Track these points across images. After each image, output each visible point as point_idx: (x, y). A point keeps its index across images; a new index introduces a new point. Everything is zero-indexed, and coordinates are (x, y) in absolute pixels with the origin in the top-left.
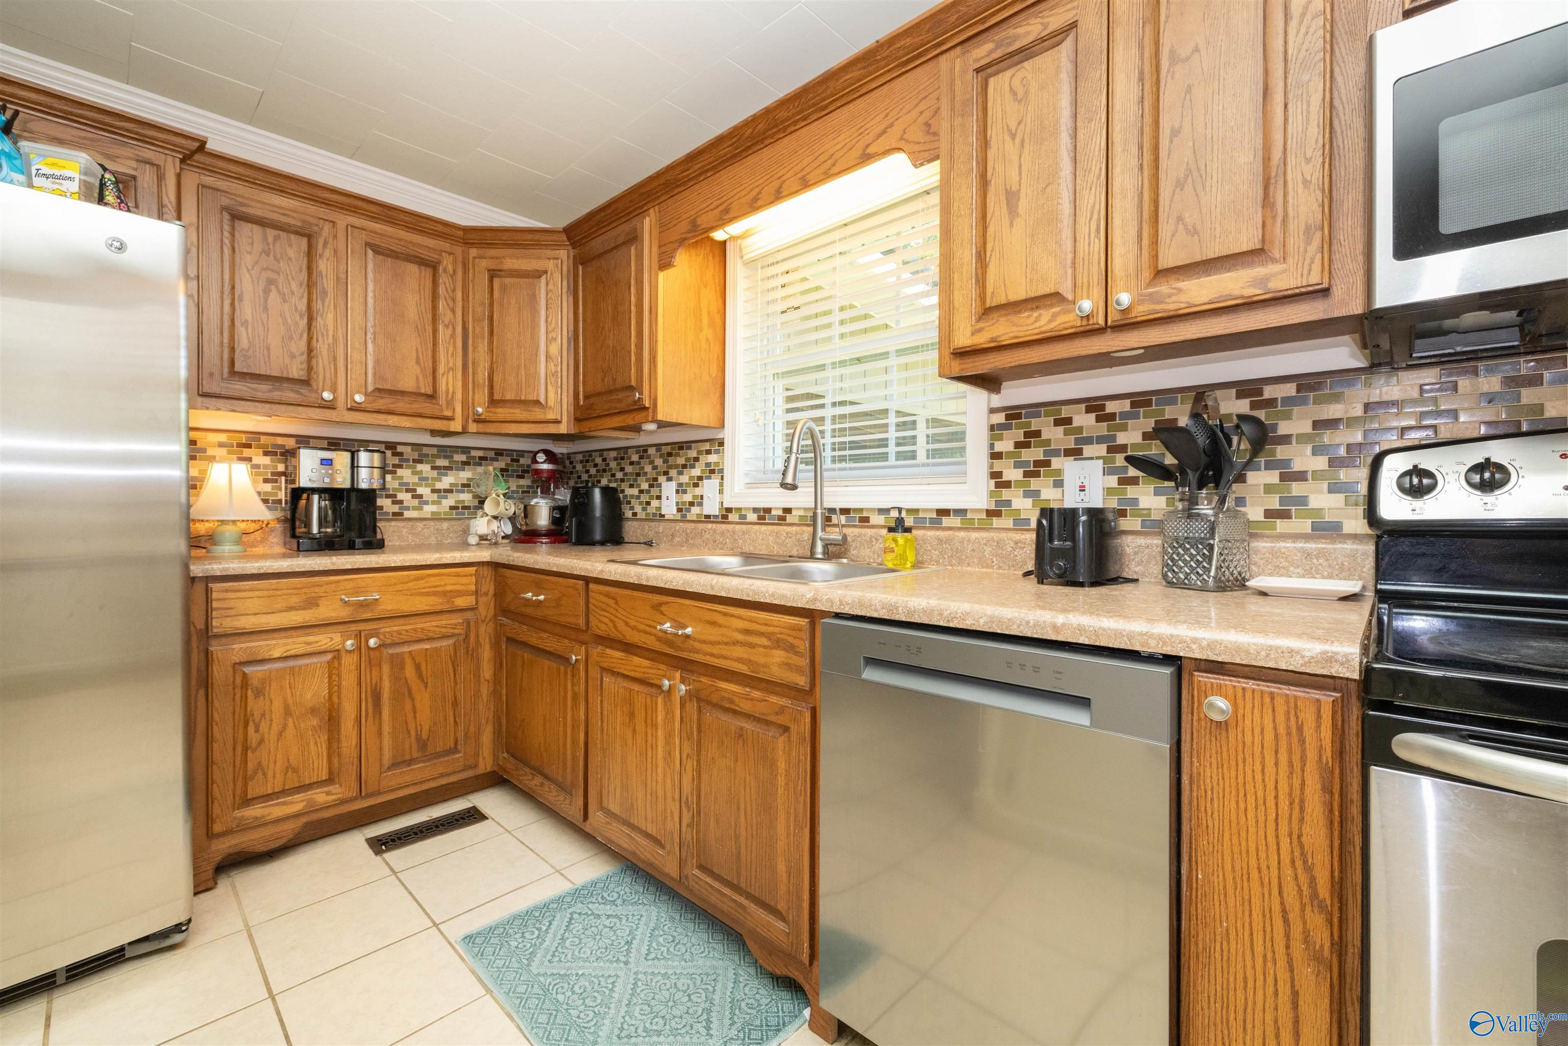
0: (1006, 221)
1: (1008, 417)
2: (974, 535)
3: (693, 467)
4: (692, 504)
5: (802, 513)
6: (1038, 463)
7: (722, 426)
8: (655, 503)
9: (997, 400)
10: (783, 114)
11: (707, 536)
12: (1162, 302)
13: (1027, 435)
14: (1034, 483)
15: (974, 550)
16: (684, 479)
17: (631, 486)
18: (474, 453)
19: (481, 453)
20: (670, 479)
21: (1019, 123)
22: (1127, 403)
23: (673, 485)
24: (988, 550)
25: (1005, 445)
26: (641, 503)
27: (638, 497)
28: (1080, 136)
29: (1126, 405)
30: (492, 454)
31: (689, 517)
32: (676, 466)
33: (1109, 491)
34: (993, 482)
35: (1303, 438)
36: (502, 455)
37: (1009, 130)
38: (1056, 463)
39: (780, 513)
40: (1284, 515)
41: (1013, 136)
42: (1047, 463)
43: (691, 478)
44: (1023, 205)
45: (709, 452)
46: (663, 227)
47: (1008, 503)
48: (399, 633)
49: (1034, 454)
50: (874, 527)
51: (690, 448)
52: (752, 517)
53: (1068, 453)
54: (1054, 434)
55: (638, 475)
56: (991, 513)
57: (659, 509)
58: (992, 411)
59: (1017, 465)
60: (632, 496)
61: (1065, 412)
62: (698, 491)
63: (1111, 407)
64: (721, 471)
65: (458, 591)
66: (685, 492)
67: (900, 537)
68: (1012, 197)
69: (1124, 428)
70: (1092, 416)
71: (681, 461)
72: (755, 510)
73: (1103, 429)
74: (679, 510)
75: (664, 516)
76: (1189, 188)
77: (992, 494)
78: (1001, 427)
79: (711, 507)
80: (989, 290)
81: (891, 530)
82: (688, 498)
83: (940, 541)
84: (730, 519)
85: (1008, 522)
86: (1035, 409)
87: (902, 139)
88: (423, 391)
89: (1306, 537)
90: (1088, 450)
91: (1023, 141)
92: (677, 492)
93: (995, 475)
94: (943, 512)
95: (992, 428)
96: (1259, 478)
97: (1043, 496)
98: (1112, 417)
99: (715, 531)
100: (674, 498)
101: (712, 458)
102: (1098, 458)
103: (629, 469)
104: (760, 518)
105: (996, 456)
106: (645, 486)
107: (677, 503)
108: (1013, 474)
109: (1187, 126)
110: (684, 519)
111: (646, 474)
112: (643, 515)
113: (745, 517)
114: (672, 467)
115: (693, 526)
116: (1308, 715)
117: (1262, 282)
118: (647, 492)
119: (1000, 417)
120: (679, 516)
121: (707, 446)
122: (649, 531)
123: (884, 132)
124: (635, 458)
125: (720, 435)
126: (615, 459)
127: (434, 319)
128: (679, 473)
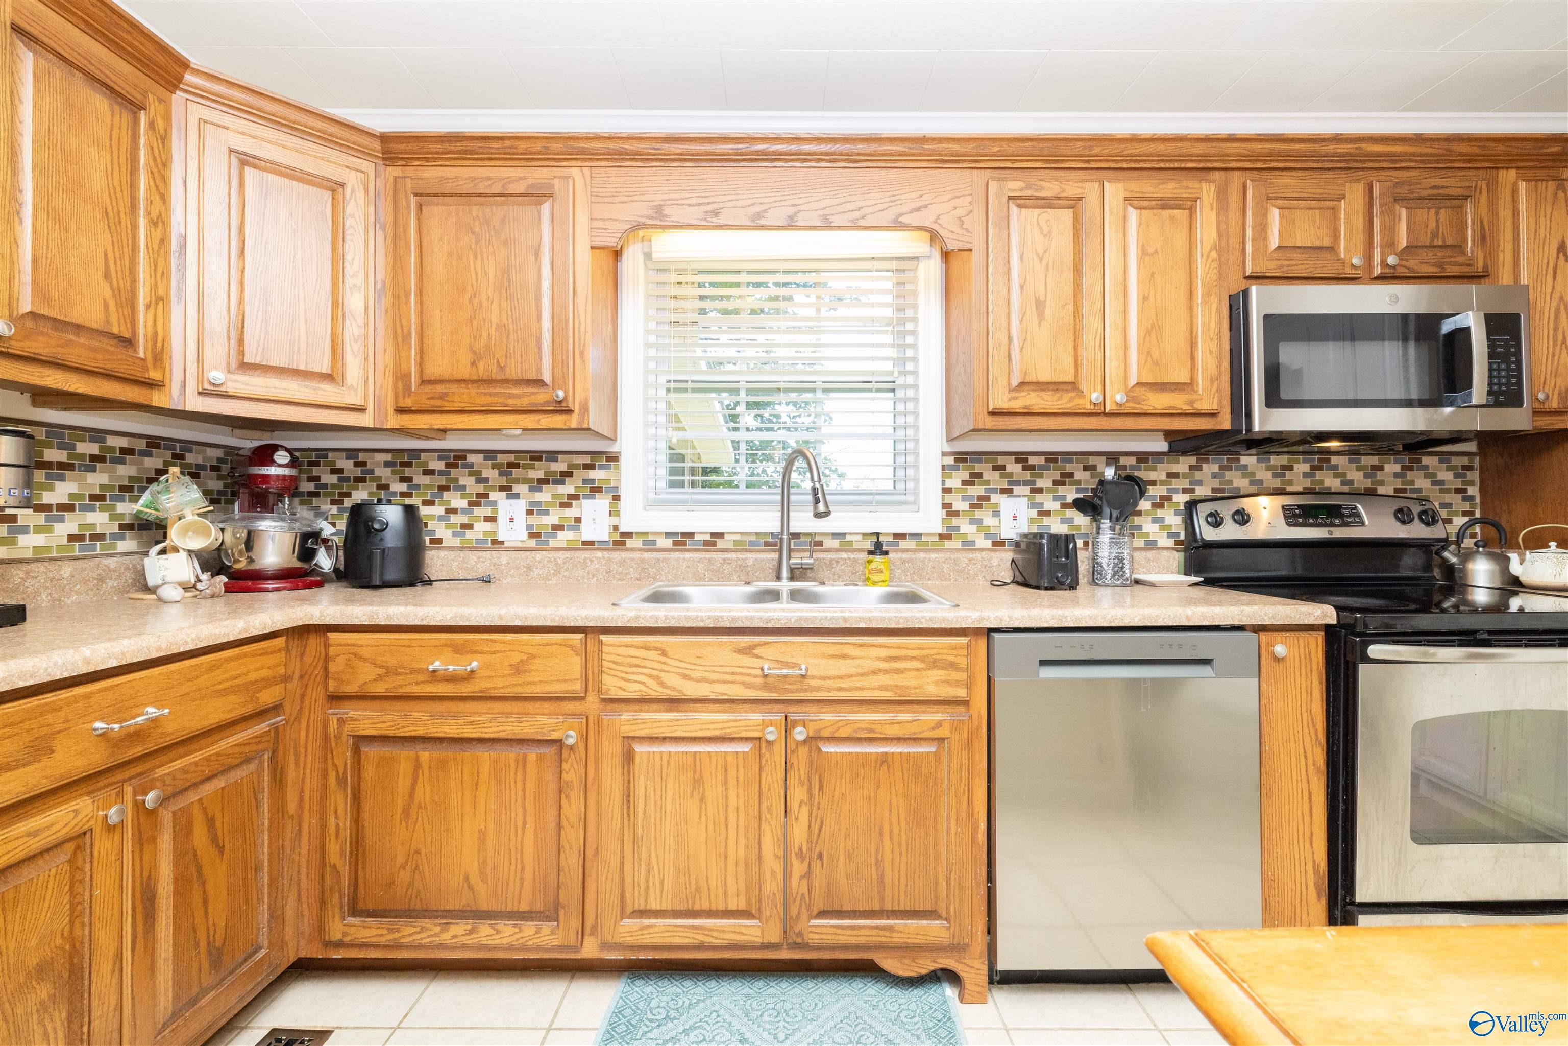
0: (1036, 320)
1: (956, 460)
2: (933, 556)
3: (560, 483)
4: (557, 528)
5: (740, 538)
6: (980, 498)
7: (615, 437)
8: (481, 528)
9: (947, 446)
11: (591, 568)
12: (1139, 403)
13: (972, 475)
14: (978, 513)
15: (934, 568)
16: (543, 497)
17: (428, 503)
18: (112, 441)
19: (123, 442)
20: (517, 496)
21: (1045, 252)
22: (1043, 458)
23: (520, 506)
24: (946, 566)
25: (954, 482)
26: (452, 527)
27: (440, 518)
29: (1041, 460)
30: (142, 444)
31: (553, 543)
32: (526, 481)
33: (1032, 520)
34: (945, 511)
36: (157, 446)
37: (1038, 255)
38: (995, 498)
39: (708, 538)
41: (1041, 260)
42: (987, 498)
43: (555, 497)
44: (1048, 312)
45: (587, 467)
46: (598, 197)
47: (957, 528)
48: (184, 770)
49: (977, 491)
50: (829, 550)
51: (556, 460)
52: (668, 543)
53: (1004, 491)
54: (992, 476)
55: (444, 488)
56: (942, 537)
57: (491, 533)
58: (944, 454)
59: (964, 498)
60: (432, 517)
61: (1001, 460)
62: (571, 513)
63: (1033, 460)
64: (614, 490)
65: (263, 679)
66: (544, 513)
67: (878, 558)
69: (1041, 476)
70: (1020, 466)
71: (536, 474)
72: (668, 535)
73: (1027, 475)
74: (532, 535)
75: (502, 543)
76: (1153, 335)
77: (943, 521)
78: (951, 467)
79: (595, 532)
81: (871, 553)
82: (553, 519)
83: (903, 561)
84: (628, 546)
85: (956, 544)
86: (978, 456)
87: (935, 222)
88: (115, 331)
89: (1144, 550)
90: (1017, 490)
91: (1047, 266)
92: (530, 512)
93: (946, 506)
94: (900, 536)
95: (943, 467)
97: (985, 523)
98: (1032, 467)
99: (610, 560)
100: (522, 520)
101: (597, 474)
102: (1024, 496)
103: (422, 480)
104: (676, 543)
105: (947, 490)
106: (458, 502)
107: (529, 527)
108: (960, 505)
109: (1152, 296)
110: (544, 547)
111: (463, 488)
112: (457, 542)
113: (654, 542)
114: (517, 481)
115: (568, 554)
116: (1313, 646)
117: (1191, 403)
118: (464, 511)
119: (950, 460)
120: (532, 543)
121: (587, 460)
122: (481, 563)
123: (918, 209)
124: (439, 465)
125: (614, 448)
126: (387, 464)
127: (134, 207)
128: (532, 489)
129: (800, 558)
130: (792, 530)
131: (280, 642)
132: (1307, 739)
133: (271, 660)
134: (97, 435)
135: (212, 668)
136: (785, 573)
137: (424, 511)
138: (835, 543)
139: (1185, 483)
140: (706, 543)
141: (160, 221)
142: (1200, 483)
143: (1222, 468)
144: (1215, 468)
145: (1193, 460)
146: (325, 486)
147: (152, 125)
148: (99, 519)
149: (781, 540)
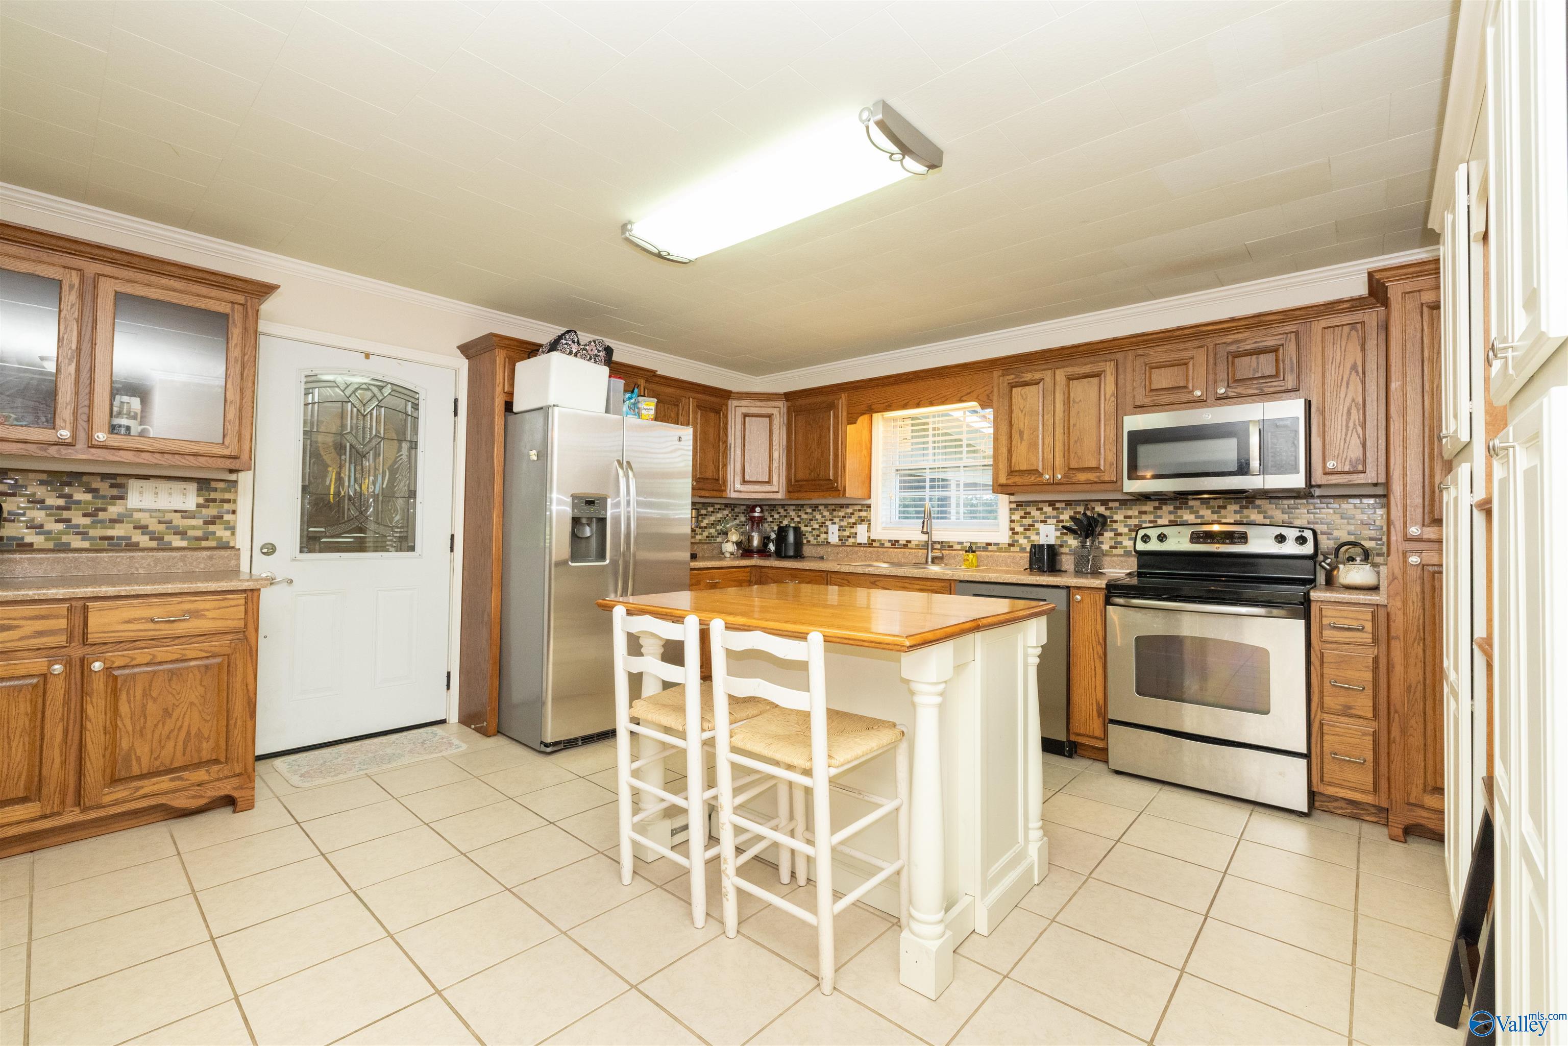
0: (1019, 440)
1: (1017, 506)
2: (1003, 554)
3: (850, 517)
4: (849, 537)
5: (917, 543)
6: (1029, 525)
7: (870, 498)
8: (823, 536)
9: (1013, 498)
10: (922, 375)
11: (860, 554)
12: (1071, 479)
13: (1025, 513)
14: (1028, 533)
16: (844, 523)
17: (806, 526)
20: (835, 523)
21: (1023, 407)
22: (1064, 504)
23: (836, 527)
24: (1009, 560)
25: (1016, 517)
26: (813, 536)
27: (810, 532)
28: (1045, 418)
29: (1063, 505)
30: (723, 507)
31: (847, 543)
32: (838, 517)
33: (1057, 537)
34: (1011, 532)
35: (1121, 521)
36: (727, 507)
37: (1020, 408)
38: (1037, 525)
39: (905, 543)
40: (1115, 548)
41: (1022, 411)
42: (1033, 525)
43: (848, 523)
44: (1025, 436)
45: (860, 510)
46: (850, 405)
47: (1017, 541)
49: (1028, 521)
50: (957, 549)
51: (848, 508)
52: (889, 545)
53: (1042, 522)
54: (1035, 513)
55: (811, 520)
56: (1010, 545)
57: (827, 539)
58: (1010, 502)
59: (1021, 525)
60: (807, 532)
61: (1041, 505)
62: (853, 530)
63: (1058, 505)
64: (869, 520)
65: (743, 579)
66: (844, 530)
67: (971, 555)
68: (1021, 433)
69: (1062, 513)
70: (1051, 508)
71: (842, 514)
72: (890, 541)
73: (1055, 513)
74: (840, 540)
75: (829, 543)
76: (1080, 443)
77: (1010, 537)
78: (1014, 509)
79: (862, 538)
80: (1013, 465)
81: (965, 551)
82: (846, 533)
83: (988, 557)
84: (874, 545)
85: (1017, 549)
86: (1028, 503)
87: (977, 397)
88: (715, 477)
89: (1121, 555)
90: (1049, 521)
91: (1025, 414)
92: (839, 530)
93: (1012, 529)
94: (989, 544)
95: (1011, 509)
96: (1108, 534)
97: (1032, 539)
98: (1058, 509)
99: (866, 551)
100: (837, 533)
101: (863, 514)
102: (1052, 524)
103: (804, 516)
104: (892, 545)
105: (1012, 521)
106: (816, 526)
107: (839, 536)
108: (1019, 529)
109: (1078, 423)
110: (843, 545)
111: (817, 520)
112: (815, 542)
113: (883, 544)
114: (835, 517)
115: (851, 548)
116: (1097, 598)
117: (1099, 477)
118: (818, 529)
119: (1014, 506)
120: (840, 543)
121: (859, 507)
122: (821, 551)
123: (969, 393)
124: (809, 510)
125: (868, 502)
126: (794, 510)
127: (719, 440)
128: (840, 520)
129: (938, 554)
130: (933, 540)
131: (748, 569)
132: (1094, 642)
133: (744, 574)
134: (713, 505)
135: (731, 573)
136: (930, 560)
137: (804, 529)
138: (959, 547)
139: (1151, 517)
140: (904, 545)
141: (725, 442)
142: (1161, 517)
143: (1176, 508)
144: (1171, 508)
145: (1156, 504)
146: (775, 519)
147: (723, 414)
148: (712, 531)
149: (928, 544)
